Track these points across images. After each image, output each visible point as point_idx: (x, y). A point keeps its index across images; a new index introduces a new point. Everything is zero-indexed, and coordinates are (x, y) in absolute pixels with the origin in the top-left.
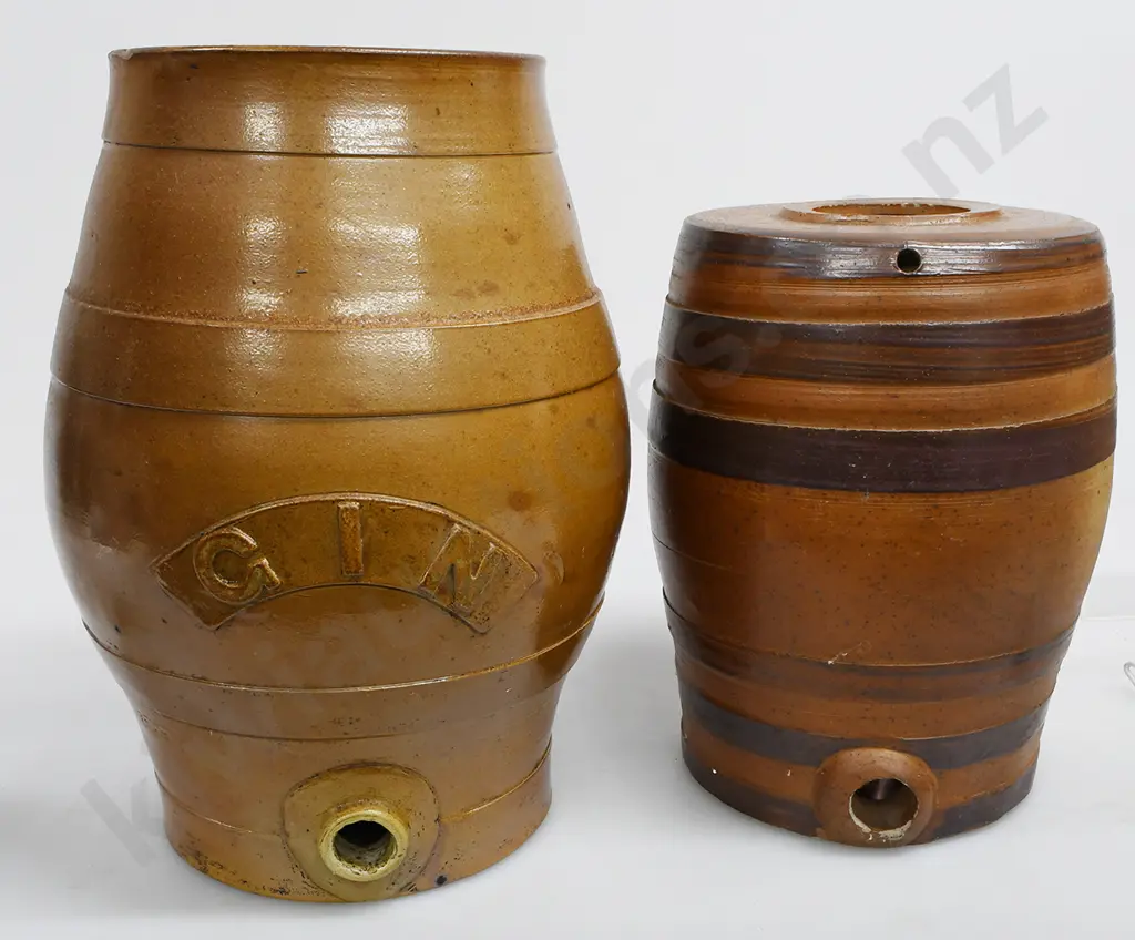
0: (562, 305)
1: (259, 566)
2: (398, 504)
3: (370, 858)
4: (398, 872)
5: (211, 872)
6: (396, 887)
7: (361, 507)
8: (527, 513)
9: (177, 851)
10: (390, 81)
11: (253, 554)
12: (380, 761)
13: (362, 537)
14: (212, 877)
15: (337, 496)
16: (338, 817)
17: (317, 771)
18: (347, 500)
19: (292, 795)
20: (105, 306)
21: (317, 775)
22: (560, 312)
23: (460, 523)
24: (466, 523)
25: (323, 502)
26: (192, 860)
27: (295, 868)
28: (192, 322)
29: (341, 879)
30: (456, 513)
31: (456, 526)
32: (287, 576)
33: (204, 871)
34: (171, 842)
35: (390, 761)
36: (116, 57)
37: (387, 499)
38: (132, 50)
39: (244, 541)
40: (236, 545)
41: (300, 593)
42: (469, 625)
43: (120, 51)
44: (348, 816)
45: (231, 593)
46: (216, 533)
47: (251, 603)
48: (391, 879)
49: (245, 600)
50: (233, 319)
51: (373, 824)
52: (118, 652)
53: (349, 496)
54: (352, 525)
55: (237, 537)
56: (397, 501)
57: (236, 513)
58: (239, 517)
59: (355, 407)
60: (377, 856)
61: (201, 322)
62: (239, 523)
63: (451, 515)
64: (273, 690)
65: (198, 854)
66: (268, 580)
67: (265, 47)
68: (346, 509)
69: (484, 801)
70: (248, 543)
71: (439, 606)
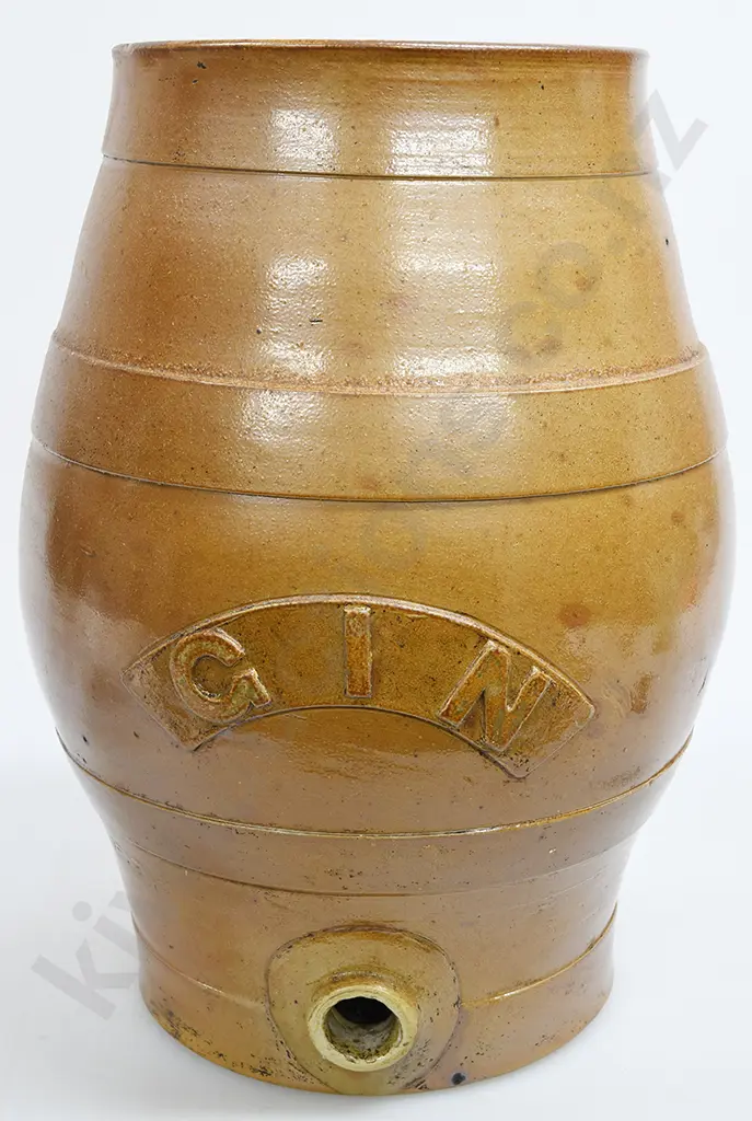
0: (647, 367)
1: (245, 678)
2: (418, 613)
3: (370, 1042)
4: (403, 1064)
5: (183, 1037)
6: (402, 1083)
7: (372, 613)
8: (582, 630)
9: (148, 1007)
10: (437, 83)
11: (239, 662)
12: (388, 925)
13: (372, 648)
14: (184, 1043)
15: (343, 599)
16: (332, 989)
17: (310, 931)
18: (356, 603)
19: (279, 957)
20: (89, 354)
21: (310, 935)
22: (644, 377)
23: (495, 640)
24: (504, 640)
25: (326, 604)
26: (164, 1021)
27: (281, 1046)
28: (185, 377)
29: (331, 1065)
30: (492, 627)
31: (490, 642)
32: (279, 692)
33: (176, 1036)
34: (144, 998)
35: (398, 926)
36: (118, 53)
37: (405, 605)
38: (134, 45)
39: (229, 647)
40: (220, 651)
41: (294, 714)
42: (503, 768)
43: (123, 46)
44: (344, 989)
45: (212, 708)
46: (198, 634)
47: (234, 721)
48: (396, 1071)
49: (227, 717)
50: (231, 376)
51: (374, 1003)
52: (86, 766)
53: (358, 599)
54: (360, 635)
55: (221, 641)
56: (417, 607)
57: (224, 611)
58: (224, 617)
59: (372, 489)
60: (379, 1040)
61: (195, 378)
62: (225, 624)
63: (485, 629)
64: (259, 828)
65: (171, 1014)
66: (256, 696)
67: (286, 42)
68: (354, 615)
69: (518, 985)
70: (233, 648)
71: (465, 741)
